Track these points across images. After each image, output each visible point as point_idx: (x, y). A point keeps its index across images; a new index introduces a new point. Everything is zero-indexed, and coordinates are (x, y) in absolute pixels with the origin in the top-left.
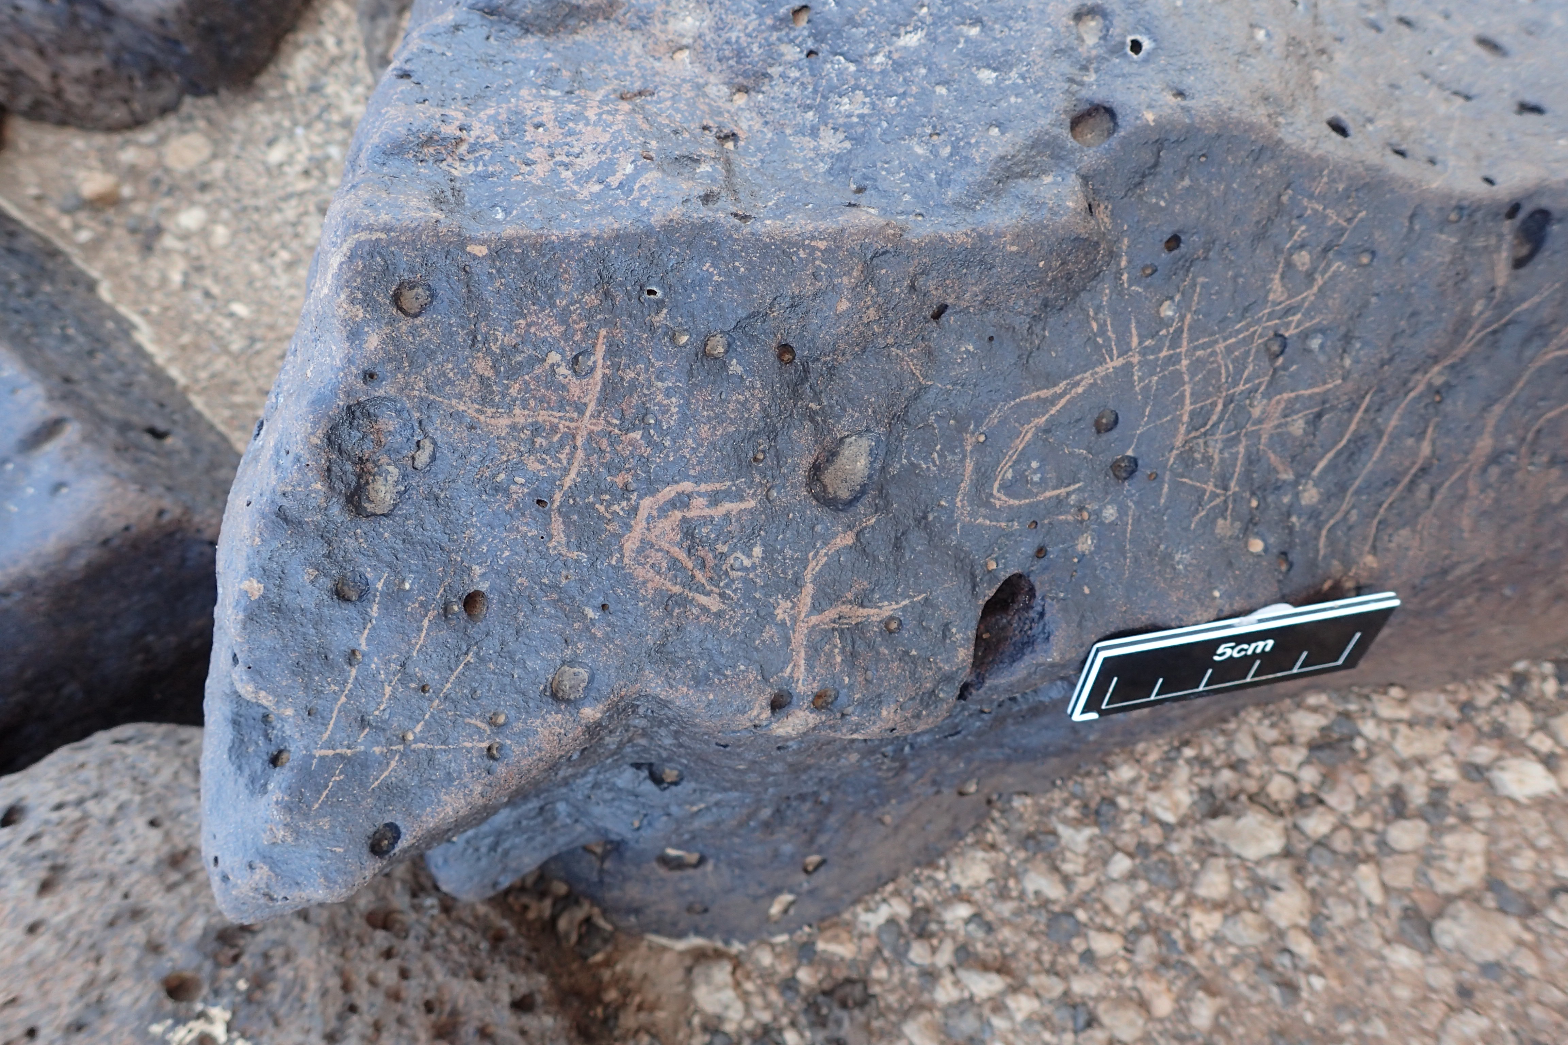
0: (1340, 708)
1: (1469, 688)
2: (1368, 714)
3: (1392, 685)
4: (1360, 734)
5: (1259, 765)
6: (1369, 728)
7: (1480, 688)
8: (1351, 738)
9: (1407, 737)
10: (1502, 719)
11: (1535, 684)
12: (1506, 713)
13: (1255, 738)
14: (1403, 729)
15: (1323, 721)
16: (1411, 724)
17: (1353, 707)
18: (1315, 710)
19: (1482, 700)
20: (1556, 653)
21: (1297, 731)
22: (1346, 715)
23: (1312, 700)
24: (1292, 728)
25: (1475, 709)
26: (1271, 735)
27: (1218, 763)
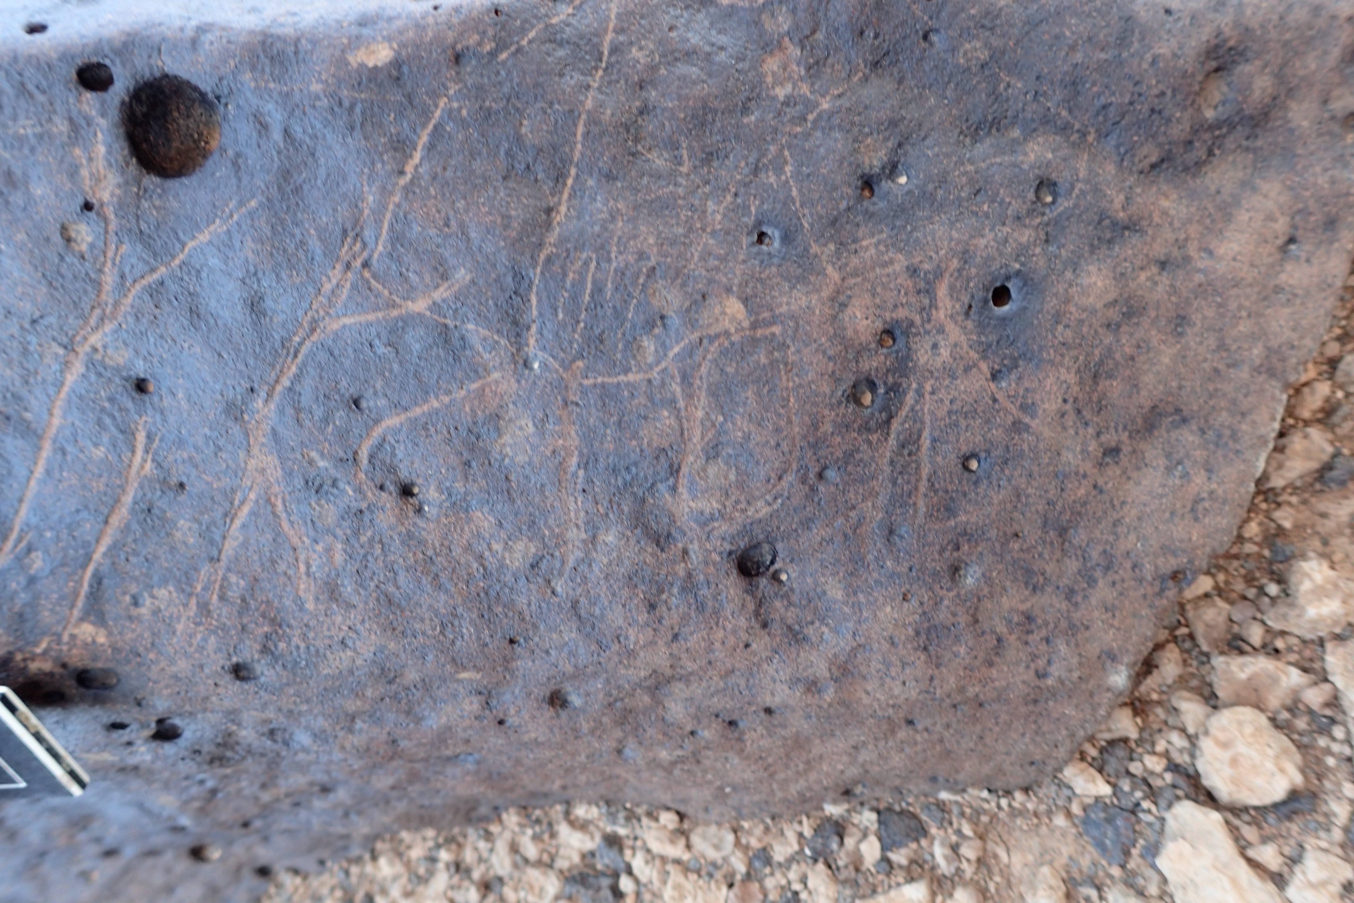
0: (609, 829)
1: (767, 829)
2: (639, 843)
3: (668, 809)
4: (630, 872)
5: (516, 890)
6: (638, 863)
7: (782, 833)
8: (616, 876)
9: (677, 887)
10: (797, 887)
11: (849, 842)
12: (804, 880)
13: (514, 848)
14: (675, 875)
15: (589, 845)
16: (685, 868)
17: (622, 831)
18: (582, 826)
19: (780, 853)
20: (888, 799)
21: (562, 852)
22: (613, 841)
23: (581, 811)
24: (558, 847)
25: (768, 861)
26: (531, 850)
27: (476, 875)
